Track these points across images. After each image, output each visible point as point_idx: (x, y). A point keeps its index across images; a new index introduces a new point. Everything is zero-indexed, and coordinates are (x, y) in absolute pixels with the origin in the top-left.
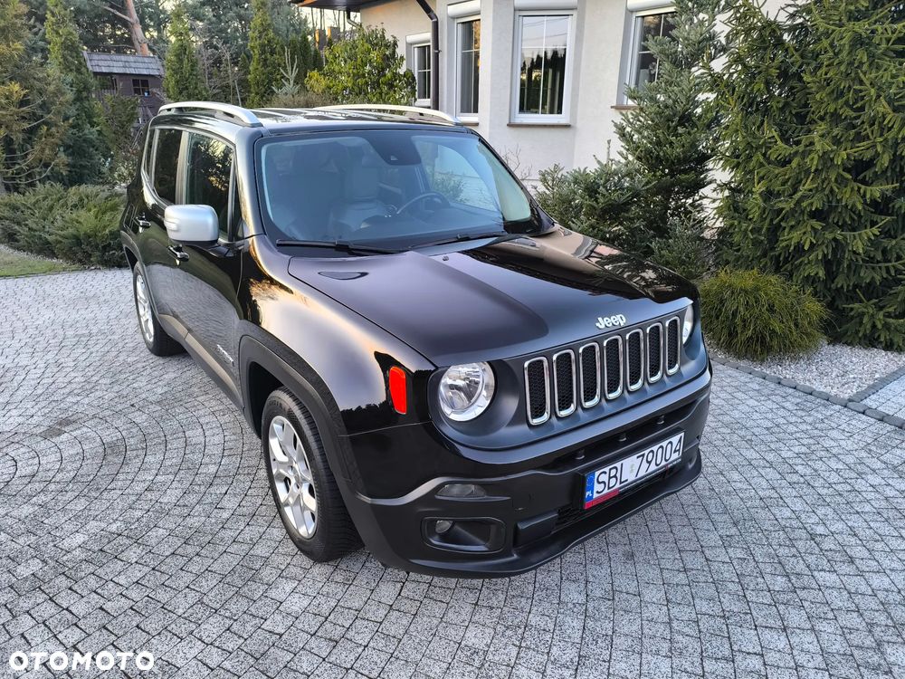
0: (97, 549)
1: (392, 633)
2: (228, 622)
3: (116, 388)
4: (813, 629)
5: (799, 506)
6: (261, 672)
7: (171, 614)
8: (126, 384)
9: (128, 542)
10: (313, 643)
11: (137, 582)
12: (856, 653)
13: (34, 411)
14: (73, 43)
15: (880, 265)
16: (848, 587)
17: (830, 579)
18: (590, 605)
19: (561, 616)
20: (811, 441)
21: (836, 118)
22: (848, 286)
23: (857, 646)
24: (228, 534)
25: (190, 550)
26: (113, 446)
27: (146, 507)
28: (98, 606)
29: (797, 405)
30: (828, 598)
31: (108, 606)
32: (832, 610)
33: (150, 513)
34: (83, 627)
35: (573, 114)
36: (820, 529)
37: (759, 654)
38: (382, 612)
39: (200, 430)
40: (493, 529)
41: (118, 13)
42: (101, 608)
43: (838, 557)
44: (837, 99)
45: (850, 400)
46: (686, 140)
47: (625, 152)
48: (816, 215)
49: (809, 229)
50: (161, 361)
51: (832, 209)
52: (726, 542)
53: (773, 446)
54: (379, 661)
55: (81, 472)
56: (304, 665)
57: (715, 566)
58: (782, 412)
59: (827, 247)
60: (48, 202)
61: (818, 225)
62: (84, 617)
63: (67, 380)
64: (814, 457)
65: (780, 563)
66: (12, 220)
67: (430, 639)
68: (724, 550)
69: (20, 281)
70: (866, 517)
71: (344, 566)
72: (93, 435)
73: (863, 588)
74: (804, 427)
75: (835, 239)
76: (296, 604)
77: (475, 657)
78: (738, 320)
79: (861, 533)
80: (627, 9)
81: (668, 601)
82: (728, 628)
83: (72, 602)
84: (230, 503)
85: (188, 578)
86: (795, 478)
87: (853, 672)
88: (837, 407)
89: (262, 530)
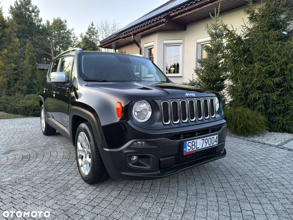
0: (14, 181)
1: (116, 204)
2: (56, 201)
3: (30, 143)
4: (271, 203)
5: (263, 171)
6: (66, 215)
7: (36, 199)
8: (34, 142)
9: (25, 180)
10: (86, 207)
11: (26, 190)
12: (288, 210)
13: (2, 148)
14: (33, 57)
15: (282, 104)
16: (282, 192)
17: (276, 190)
18: (188, 197)
19: (178, 200)
20: (266, 155)
21: (261, 60)
22: (273, 112)
23: (288, 208)
24: (60, 178)
25: (46, 182)
26: (26, 157)
27: (34, 171)
28: (11, 196)
29: (260, 147)
30: (276, 195)
31: (14, 197)
32: (277, 198)
33: (34, 173)
34: (4, 202)
35: (183, 73)
36: (271, 177)
37: (251, 210)
38: (112, 199)
39: (56, 153)
40: (151, 159)
41: (48, 53)
42: (12, 197)
43: (278, 184)
44: (261, 55)
45: (278, 145)
46: (217, 73)
47: (198, 79)
48: (259, 88)
49: (257, 93)
50: (47, 137)
51: (264, 86)
52: (237, 181)
53: (252, 157)
54: (110, 212)
55: (13, 162)
56: (82, 213)
57: (233, 187)
58: (255, 149)
59: (264, 98)
60: (19, 98)
61: (260, 92)
62: (5, 199)
63: (14, 141)
64: (267, 159)
65: (257, 186)
66: (6, 103)
67: (129, 206)
68: (237, 183)
69: (6, 120)
70: (287, 174)
71: (100, 187)
72: (19, 154)
73: (288, 192)
74: (263, 152)
75: (266, 96)
76: (81, 197)
77: (145, 211)
78: (237, 122)
79: (286, 178)
80: (197, 43)
81: (217, 196)
82: (239, 203)
83: (2, 195)
84: (63, 170)
85: (44, 189)
86: (261, 164)
87: (287, 215)
88: (274, 147)
89: (72, 177)
